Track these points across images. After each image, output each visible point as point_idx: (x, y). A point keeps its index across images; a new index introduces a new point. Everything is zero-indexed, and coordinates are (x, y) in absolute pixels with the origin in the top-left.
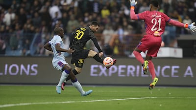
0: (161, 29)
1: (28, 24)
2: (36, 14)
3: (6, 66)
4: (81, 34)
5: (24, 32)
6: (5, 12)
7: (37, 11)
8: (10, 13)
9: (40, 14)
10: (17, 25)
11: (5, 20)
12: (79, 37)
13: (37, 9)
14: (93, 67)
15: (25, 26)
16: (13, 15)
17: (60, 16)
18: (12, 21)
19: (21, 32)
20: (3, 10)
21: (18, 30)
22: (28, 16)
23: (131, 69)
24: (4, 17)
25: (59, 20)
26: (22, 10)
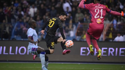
0: (103, 17)
1: (46, 16)
2: (53, 8)
3: (17, 48)
4: (53, 23)
5: (43, 22)
6: (30, 7)
7: (54, 6)
8: (34, 8)
9: (55, 8)
10: (38, 16)
11: (30, 13)
12: (51, 25)
13: (54, 4)
14: (82, 48)
15: (44, 17)
16: (36, 9)
17: (70, 10)
18: (35, 13)
19: (41, 22)
20: (29, 6)
21: (38, 21)
22: (47, 10)
23: (111, 50)
24: (29, 11)
25: (69, 13)
26: (42, 6)
